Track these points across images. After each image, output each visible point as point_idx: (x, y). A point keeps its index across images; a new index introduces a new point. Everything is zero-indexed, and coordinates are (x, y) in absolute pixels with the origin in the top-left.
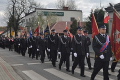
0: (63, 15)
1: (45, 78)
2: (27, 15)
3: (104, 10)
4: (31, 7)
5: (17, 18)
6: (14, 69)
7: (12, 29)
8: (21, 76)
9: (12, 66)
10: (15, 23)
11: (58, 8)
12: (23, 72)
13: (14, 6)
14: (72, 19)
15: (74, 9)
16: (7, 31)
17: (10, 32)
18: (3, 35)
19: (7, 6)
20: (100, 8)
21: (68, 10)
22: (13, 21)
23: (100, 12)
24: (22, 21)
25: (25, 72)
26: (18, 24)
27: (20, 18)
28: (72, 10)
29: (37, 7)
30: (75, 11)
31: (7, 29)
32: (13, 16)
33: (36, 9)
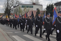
0: (33, 7)
1: (24, 39)
2: (14, 7)
3: (53, 4)
4: (16, 3)
5: (9, 9)
6: (8, 35)
7: (7, 14)
8: (11, 39)
9: (7, 33)
10: (8, 11)
11: (30, 4)
12: (13, 36)
13: (8, 2)
14: (37, 9)
15: (39, 4)
16: (4, 15)
17: (6, 16)
18: (2, 17)
19: (5, 3)
20: (51, 4)
21: (35, 5)
22: (7, 10)
23: (51, 6)
24: (12, 10)
25: (14, 36)
26: (10, 12)
27: (11, 9)
28: (37, 5)
29: (20, 3)
30: (39, 5)
31: (4, 14)
32: (7, 8)
33: (19, 4)
